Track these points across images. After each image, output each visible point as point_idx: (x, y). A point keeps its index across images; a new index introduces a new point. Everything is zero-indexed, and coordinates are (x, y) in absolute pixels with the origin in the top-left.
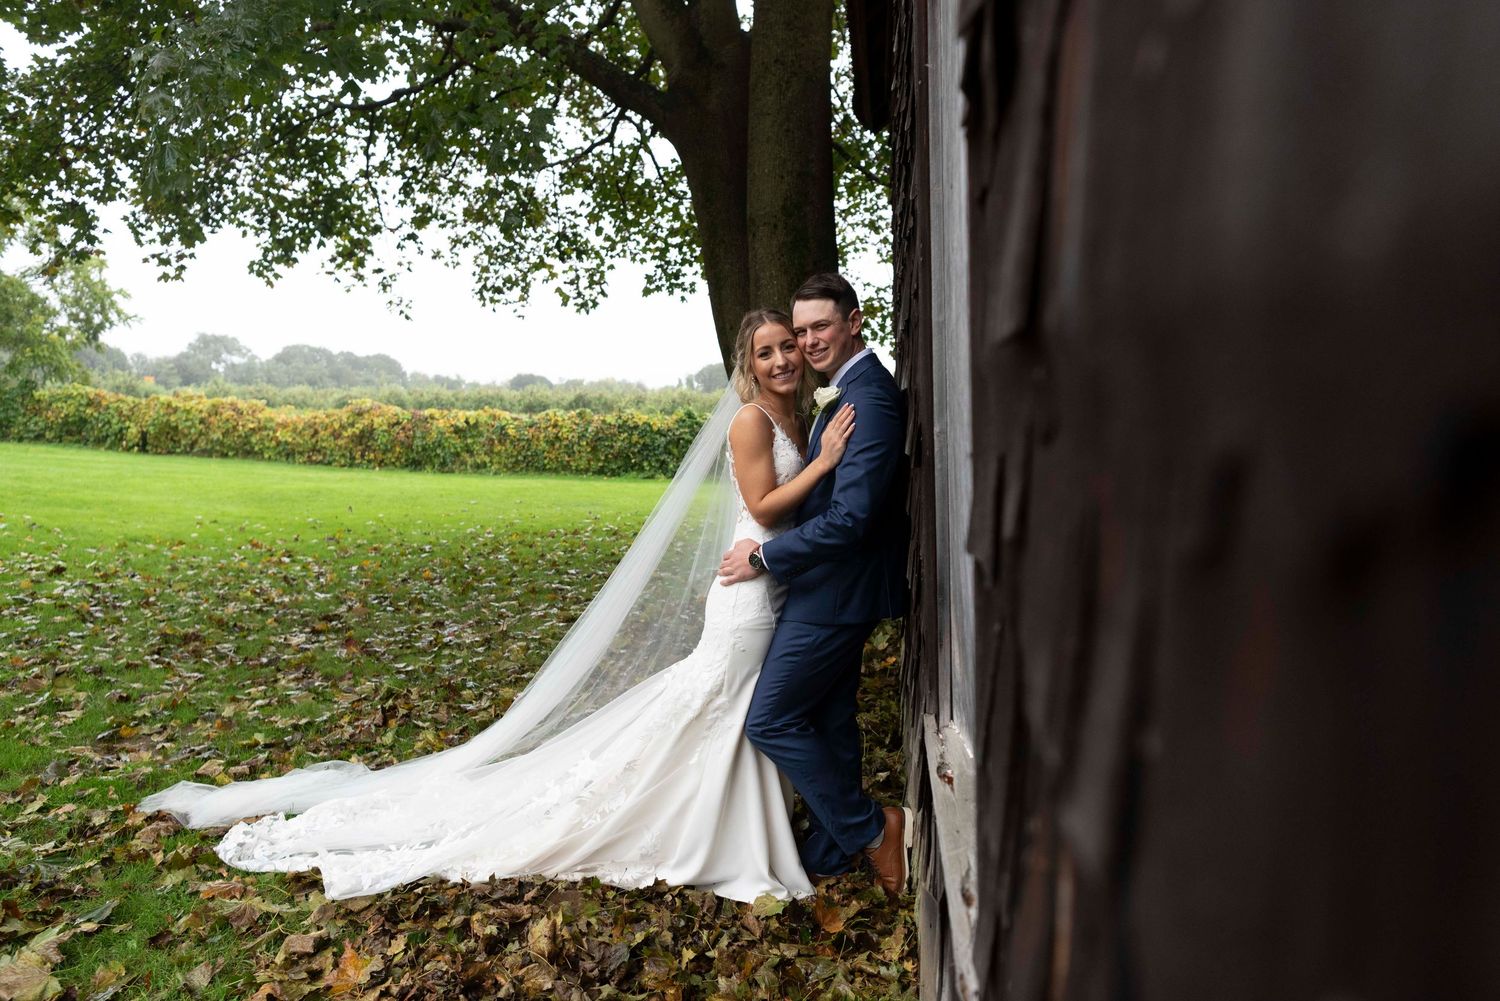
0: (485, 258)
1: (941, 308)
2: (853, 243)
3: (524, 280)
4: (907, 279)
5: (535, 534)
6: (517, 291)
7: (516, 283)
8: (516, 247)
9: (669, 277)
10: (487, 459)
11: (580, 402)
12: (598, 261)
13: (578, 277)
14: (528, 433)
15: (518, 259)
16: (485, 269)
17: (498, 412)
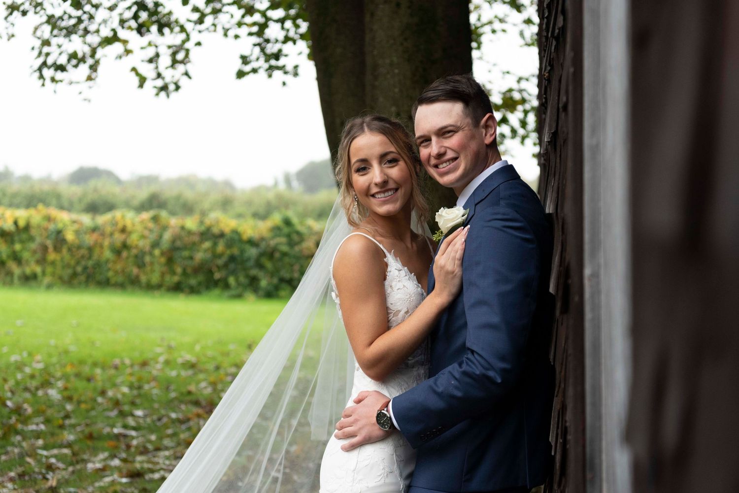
0: (47, 28)
1: (594, 130)
2: (490, 23)
3: (93, 55)
4: (555, 83)
5: (95, 364)
6: (84, 69)
7: (83, 60)
8: (85, 17)
9: (268, 58)
10: (38, 270)
11: (154, 202)
12: (183, 36)
13: (157, 55)
14: (89, 240)
15: (86, 31)
16: (46, 43)
17: (54, 212)
